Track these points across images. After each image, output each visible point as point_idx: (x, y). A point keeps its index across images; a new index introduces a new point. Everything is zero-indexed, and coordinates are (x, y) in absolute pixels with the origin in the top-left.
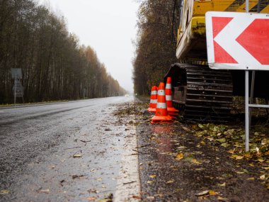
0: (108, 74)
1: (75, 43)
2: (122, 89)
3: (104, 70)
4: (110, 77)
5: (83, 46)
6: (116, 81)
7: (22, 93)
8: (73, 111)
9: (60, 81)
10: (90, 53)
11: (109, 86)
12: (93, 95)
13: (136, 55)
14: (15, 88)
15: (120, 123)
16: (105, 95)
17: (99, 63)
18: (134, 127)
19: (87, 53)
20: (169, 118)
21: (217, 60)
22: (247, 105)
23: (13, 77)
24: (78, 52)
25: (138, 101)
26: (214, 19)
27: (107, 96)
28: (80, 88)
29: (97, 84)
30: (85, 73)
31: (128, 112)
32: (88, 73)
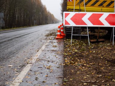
0: (48, 11)
2: (56, 19)
3: (45, 9)
4: (49, 12)
8: (30, 34)
9: (21, 17)
11: (49, 18)
12: (40, 24)
15: (46, 39)
17: (43, 5)
18: (49, 40)
20: (62, 37)
21: (66, 24)
27: (47, 24)
28: (32, 19)
29: (41, 17)
30: (35, 11)
31: (51, 35)
32: (36, 11)
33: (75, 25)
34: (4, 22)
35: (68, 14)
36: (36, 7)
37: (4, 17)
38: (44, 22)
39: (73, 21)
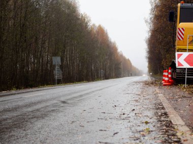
1: (87, 23)
4: (122, 56)
5: (94, 25)
6: (128, 60)
7: (61, 76)
10: (101, 32)
13: (150, 34)
14: (56, 72)
16: (118, 76)
19: (98, 32)
22: (186, 77)
23: (54, 63)
24: (90, 33)
25: (154, 79)
26: (178, 54)
29: (108, 64)
32: (99, 53)
33: (188, 66)
34: (61, 72)
35: (181, 55)
36: (99, 45)
37: (60, 64)
38: (114, 74)
39: (187, 62)
